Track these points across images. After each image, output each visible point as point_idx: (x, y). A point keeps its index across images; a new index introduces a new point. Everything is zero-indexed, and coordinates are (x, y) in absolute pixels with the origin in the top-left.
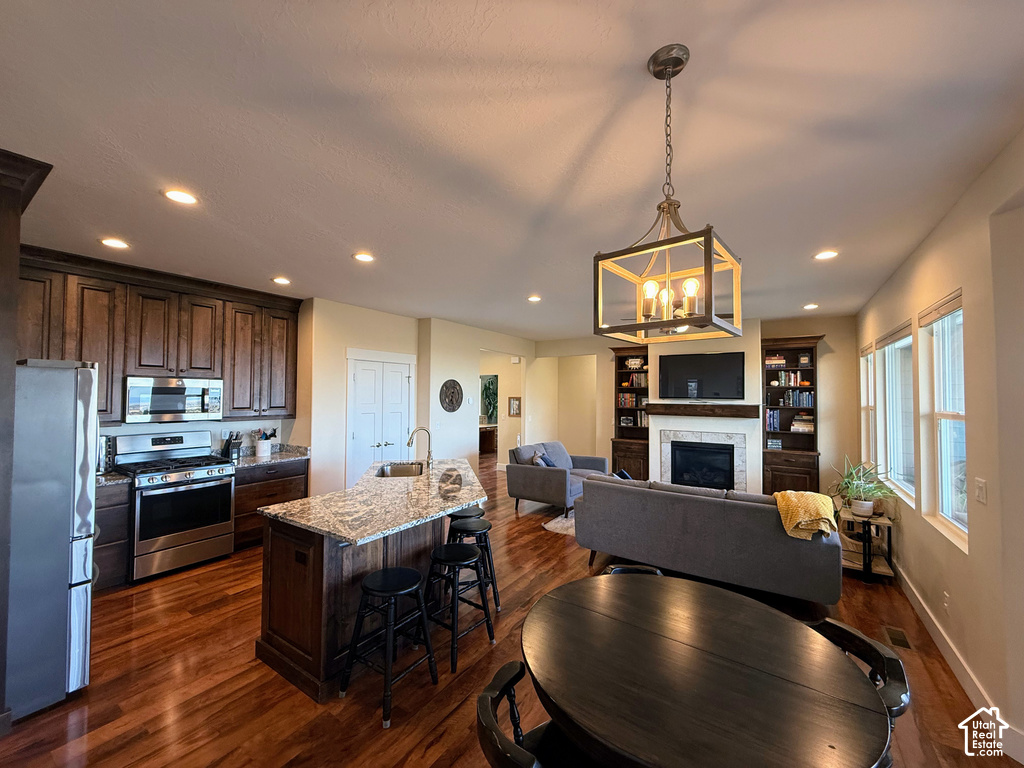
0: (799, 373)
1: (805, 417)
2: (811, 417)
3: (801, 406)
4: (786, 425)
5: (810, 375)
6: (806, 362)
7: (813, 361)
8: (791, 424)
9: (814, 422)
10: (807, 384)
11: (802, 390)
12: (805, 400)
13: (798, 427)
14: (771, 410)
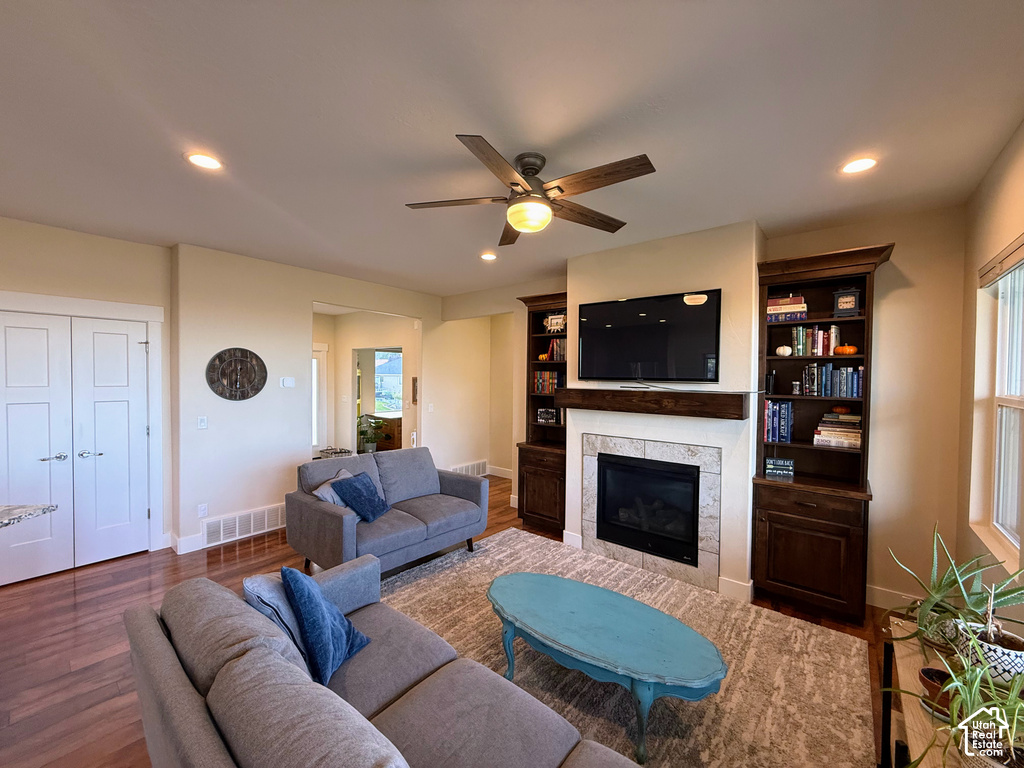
0: (833, 330)
1: (842, 418)
2: (856, 419)
3: (836, 396)
4: (803, 432)
5: (858, 332)
6: (850, 306)
7: (865, 304)
8: (813, 431)
9: (863, 428)
10: (849, 350)
11: (839, 362)
12: (845, 383)
13: (828, 437)
14: (775, 402)
